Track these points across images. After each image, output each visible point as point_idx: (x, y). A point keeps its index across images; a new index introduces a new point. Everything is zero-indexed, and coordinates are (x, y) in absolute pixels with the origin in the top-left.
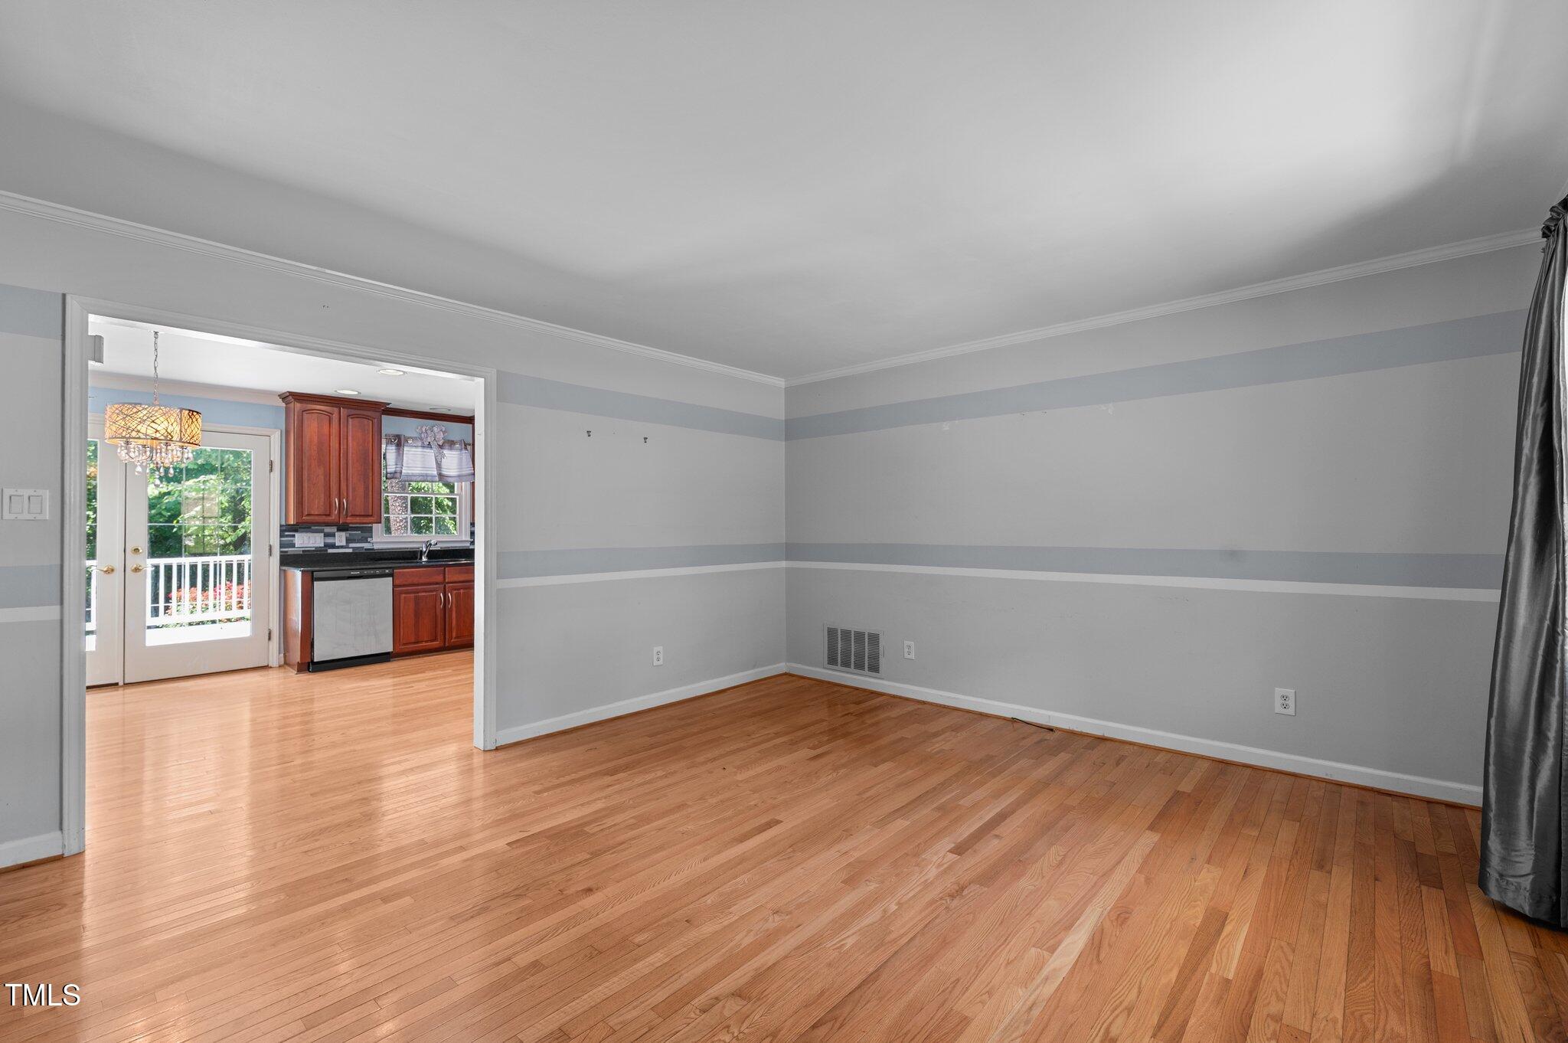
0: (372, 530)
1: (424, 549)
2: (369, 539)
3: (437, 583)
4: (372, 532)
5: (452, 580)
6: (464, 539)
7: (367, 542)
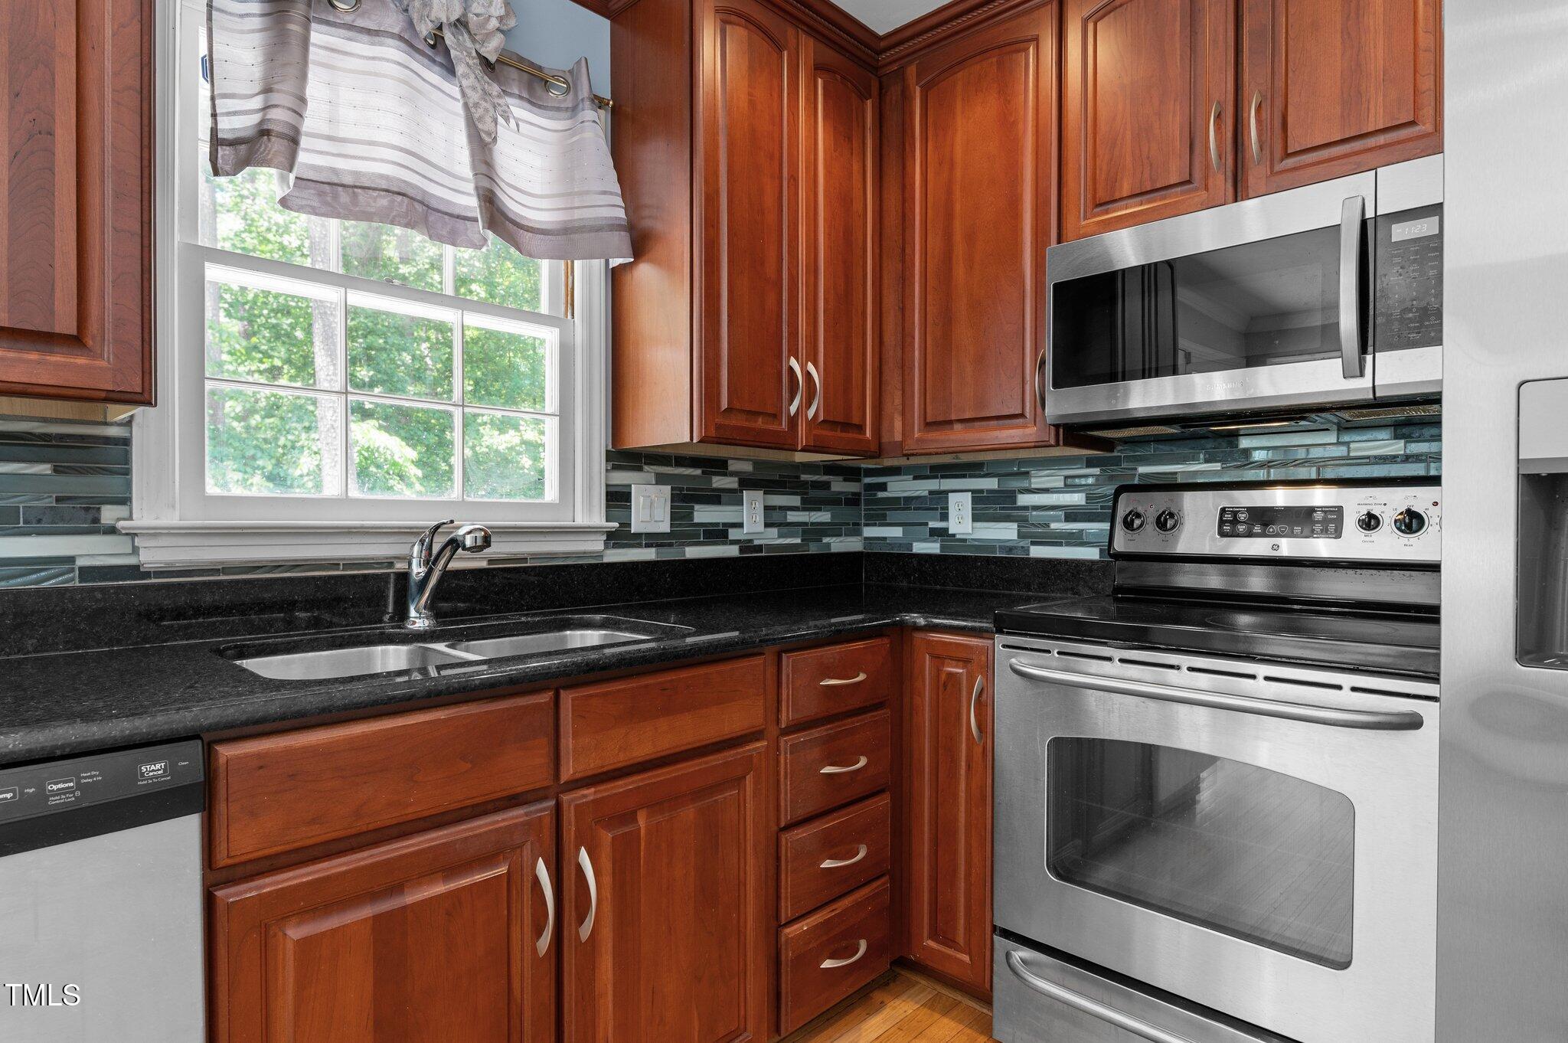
0: (127, 459)
1: (417, 570)
2: (109, 514)
3: (514, 801)
4: (127, 472)
5: (593, 764)
6: (581, 520)
7: (95, 527)
